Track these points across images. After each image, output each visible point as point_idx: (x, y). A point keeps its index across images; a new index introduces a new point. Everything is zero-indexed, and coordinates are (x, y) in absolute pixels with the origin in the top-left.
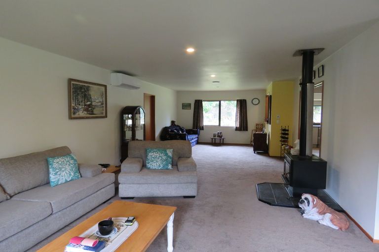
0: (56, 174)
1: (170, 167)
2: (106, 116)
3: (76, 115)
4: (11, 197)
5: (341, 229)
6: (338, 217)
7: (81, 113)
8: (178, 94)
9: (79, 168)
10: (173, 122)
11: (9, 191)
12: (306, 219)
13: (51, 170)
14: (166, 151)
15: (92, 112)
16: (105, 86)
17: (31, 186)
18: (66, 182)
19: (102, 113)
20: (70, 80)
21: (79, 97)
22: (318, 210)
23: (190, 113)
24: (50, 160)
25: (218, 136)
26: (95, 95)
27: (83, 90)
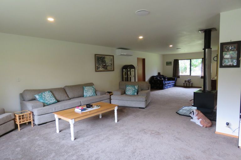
0: (86, 93)
1: (136, 94)
2: (114, 70)
3: (98, 70)
4: (70, 99)
5: (203, 126)
6: (204, 121)
7: (101, 69)
8: (164, 56)
9: (96, 92)
10: (159, 73)
11: (70, 97)
12: (191, 121)
13: (84, 91)
14: (134, 86)
15: (107, 68)
16: (113, 56)
17: (77, 97)
18: (90, 96)
19: (112, 69)
20: (96, 55)
21: (100, 62)
22: (198, 117)
23: (171, 68)
24: (84, 87)
25: (188, 82)
26: (108, 60)
27: (102, 59)
